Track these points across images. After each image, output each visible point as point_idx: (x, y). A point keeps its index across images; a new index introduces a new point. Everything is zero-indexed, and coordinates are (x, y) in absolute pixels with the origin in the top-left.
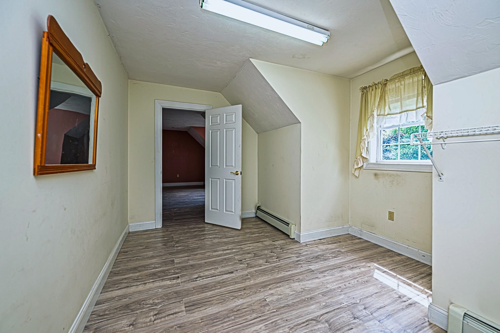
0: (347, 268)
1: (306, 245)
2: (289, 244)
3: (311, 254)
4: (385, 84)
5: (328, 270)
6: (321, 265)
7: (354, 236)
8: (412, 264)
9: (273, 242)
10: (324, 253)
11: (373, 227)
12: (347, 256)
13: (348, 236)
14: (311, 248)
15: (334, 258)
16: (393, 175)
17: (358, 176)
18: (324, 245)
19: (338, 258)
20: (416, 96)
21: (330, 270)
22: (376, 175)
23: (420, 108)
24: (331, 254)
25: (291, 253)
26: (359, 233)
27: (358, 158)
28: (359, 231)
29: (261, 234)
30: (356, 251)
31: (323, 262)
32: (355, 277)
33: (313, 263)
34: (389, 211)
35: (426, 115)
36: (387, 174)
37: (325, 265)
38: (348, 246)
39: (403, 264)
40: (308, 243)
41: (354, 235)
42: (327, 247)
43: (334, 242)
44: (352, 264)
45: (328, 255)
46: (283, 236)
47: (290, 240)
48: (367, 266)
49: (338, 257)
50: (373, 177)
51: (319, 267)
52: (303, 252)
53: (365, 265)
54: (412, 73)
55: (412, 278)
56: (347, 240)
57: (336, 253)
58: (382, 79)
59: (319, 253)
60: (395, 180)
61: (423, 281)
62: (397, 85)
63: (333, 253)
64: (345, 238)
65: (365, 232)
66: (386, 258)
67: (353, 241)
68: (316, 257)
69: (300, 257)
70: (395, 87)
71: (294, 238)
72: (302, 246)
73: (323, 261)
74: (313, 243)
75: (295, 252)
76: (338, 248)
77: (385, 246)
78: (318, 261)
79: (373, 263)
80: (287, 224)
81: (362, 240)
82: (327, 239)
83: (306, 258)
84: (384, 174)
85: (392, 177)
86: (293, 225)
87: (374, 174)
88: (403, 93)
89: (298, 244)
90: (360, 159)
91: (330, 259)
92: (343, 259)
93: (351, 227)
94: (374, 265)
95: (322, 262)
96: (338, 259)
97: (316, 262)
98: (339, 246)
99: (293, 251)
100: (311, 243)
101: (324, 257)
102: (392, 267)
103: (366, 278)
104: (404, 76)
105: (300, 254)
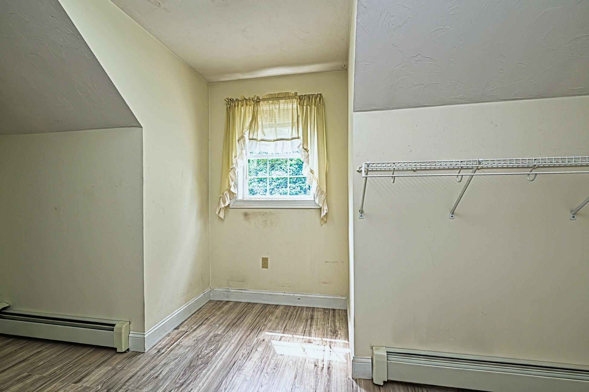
0: (242, 359)
1: (159, 351)
2: (122, 369)
3: (177, 365)
4: (257, 101)
5: (222, 382)
6: (205, 378)
7: (218, 301)
8: (292, 312)
9: (79, 384)
10: (197, 352)
11: (244, 281)
12: (230, 338)
13: (211, 304)
14: (170, 355)
15: (216, 351)
16: (267, 213)
17: (223, 218)
18: (188, 335)
19: (222, 349)
20: (291, 124)
21: (223, 378)
22: (246, 215)
23: (296, 139)
24: (207, 347)
25: (137, 388)
26: (225, 295)
27: (225, 193)
28: (225, 293)
29: (28, 381)
30: (234, 324)
31: (206, 370)
32: (261, 368)
33: (192, 383)
34: (262, 258)
35: (301, 146)
36: (260, 213)
37: (212, 374)
38: (221, 321)
39: (288, 317)
40: (160, 347)
41: (217, 299)
42: (194, 337)
43: (200, 323)
44: (243, 348)
45: (205, 351)
46: (98, 356)
47: (119, 358)
48: (261, 341)
49: (221, 346)
50: (242, 217)
51: (205, 384)
52: (160, 369)
53: (258, 341)
54: (286, 98)
55: (305, 330)
56: (214, 310)
57: (213, 341)
58: (254, 96)
59: (190, 356)
60: (268, 219)
61: (314, 329)
62: (271, 107)
63: (210, 343)
64: (210, 310)
65: (233, 291)
66: (269, 317)
67: (223, 310)
68: (189, 367)
69: (161, 386)
70: (269, 109)
71: (128, 350)
72: (153, 358)
73: (205, 368)
74: (168, 342)
75: (144, 379)
76: (211, 330)
77: (259, 302)
78: (197, 372)
79: (263, 332)
80: (110, 326)
81: (231, 304)
82: (186, 322)
83: (174, 381)
84: (255, 213)
85: (265, 217)
86: (124, 324)
87: (244, 214)
88: (277, 118)
89: (140, 358)
90: (227, 194)
91: (212, 357)
92: (228, 346)
93: (212, 289)
94: (266, 335)
95: (204, 371)
96: (223, 351)
97: (195, 378)
98: (210, 327)
99: (139, 381)
100: (164, 343)
101: (201, 358)
102: (282, 327)
103: (273, 361)
104: (278, 99)
105: (157, 377)
